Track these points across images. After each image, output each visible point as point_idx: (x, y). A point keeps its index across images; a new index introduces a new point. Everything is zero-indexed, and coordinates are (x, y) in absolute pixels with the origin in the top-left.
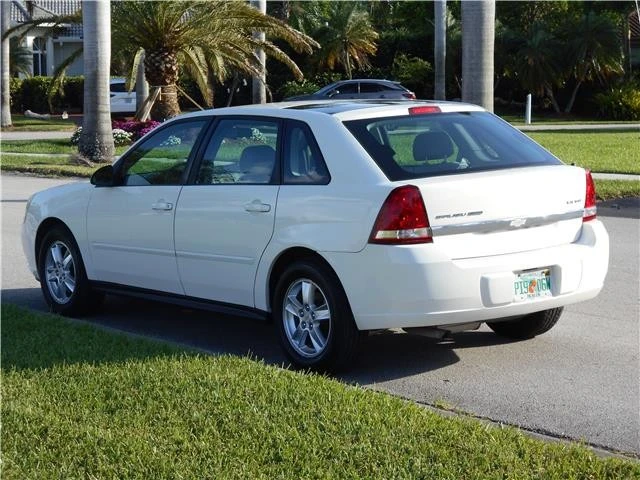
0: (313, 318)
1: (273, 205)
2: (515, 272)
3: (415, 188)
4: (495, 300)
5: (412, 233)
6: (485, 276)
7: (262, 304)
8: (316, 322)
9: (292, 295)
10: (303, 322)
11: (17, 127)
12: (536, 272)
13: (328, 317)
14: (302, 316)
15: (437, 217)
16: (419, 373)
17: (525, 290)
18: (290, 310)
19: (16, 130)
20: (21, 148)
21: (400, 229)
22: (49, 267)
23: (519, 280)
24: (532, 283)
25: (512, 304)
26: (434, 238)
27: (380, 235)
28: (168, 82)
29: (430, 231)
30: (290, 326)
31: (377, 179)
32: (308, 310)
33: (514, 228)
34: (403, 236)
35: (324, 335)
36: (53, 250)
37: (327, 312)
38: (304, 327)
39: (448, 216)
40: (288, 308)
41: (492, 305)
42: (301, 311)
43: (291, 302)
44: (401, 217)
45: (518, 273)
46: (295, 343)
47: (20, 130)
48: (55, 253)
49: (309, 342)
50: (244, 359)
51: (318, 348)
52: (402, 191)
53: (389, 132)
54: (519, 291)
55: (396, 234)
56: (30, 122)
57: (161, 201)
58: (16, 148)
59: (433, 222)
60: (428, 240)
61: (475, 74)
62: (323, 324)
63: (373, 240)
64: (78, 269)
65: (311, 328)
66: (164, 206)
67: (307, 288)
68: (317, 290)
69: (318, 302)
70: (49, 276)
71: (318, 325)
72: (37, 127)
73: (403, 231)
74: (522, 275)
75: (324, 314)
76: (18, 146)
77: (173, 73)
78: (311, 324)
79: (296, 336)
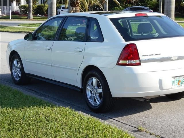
0: (97, 92)
1: (83, 49)
2: (172, 77)
3: (135, 45)
4: (164, 87)
5: (133, 62)
6: (160, 79)
7: (79, 85)
8: (97, 93)
9: (89, 83)
10: (93, 93)
11: (34, 19)
12: (181, 77)
13: (102, 92)
14: (93, 91)
15: (143, 56)
16: (136, 113)
17: (176, 84)
18: (89, 88)
19: (34, 20)
20: (32, 25)
21: (128, 60)
22: (13, 68)
23: (174, 80)
24: (179, 81)
25: (171, 89)
26: (141, 64)
27: (121, 62)
28: (77, 6)
29: (140, 61)
30: (89, 94)
31: (121, 41)
32: (95, 89)
33: (173, 60)
34: (130, 63)
35: (100, 98)
36: (14, 61)
37: (101, 90)
38: (93, 95)
39: (147, 55)
40: (88, 87)
41: (163, 89)
42: (92, 89)
43: (89, 85)
44: (129, 55)
45: (174, 77)
46: (90, 100)
47: (35, 20)
48: (15, 62)
49: (95, 101)
50: (67, 108)
51: (98, 103)
52: (130, 45)
53: (131, 23)
54: (174, 84)
55: (127, 62)
56: (38, 18)
57: (47, 46)
58: (31, 26)
59: (141, 57)
60: (139, 64)
61: (169, 4)
62: (100, 94)
63: (118, 64)
64: (22, 68)
65: (96, 95)
66: (48, 48)
67: (95, 80)
68: (98, 82)
69: (98, 86)
70: (13, 71)
71: (98, 94)
72: (40, 19)
73: (130, 61)
74: (175, 78)
75: (100, 91)
76: (31, 25)
77: (78, 3)
78: (96, 94)
79: (91, 98)
